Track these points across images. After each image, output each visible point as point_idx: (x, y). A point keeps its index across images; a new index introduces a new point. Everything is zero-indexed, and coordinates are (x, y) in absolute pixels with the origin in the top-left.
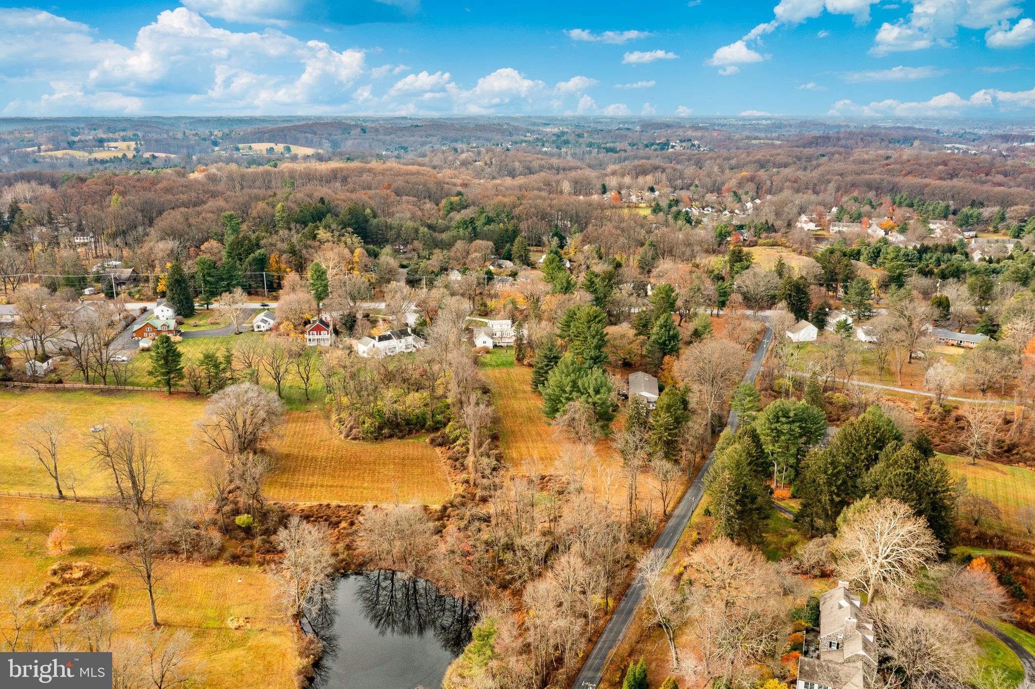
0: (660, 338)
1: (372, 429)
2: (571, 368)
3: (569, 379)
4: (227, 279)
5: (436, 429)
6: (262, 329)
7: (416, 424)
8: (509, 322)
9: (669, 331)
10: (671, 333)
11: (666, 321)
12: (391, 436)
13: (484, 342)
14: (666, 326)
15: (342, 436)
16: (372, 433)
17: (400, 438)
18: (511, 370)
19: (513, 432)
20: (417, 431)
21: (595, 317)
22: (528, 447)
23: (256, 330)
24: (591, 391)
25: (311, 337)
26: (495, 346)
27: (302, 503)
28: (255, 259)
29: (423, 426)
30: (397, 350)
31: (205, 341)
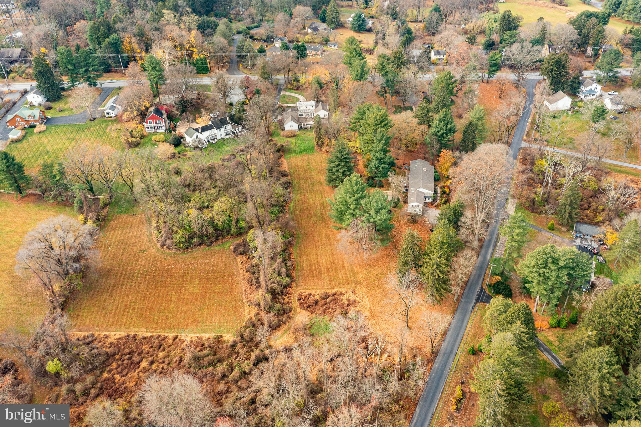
0: (438, 132)
1: (184, 240)
2: (355, 188)
3: (353, 198)
4: (84, 66)
5: (239, 234)
6: (112, 115)
7: (223, 229)
8: (313, 103)
9: (447, 125)
10: (449, 127)
11: (445, 116)
12: (200, 244)
13: (291, 126)
14: (444, 120)
15: (159, 245)
16: (183, 243)
17: (208, 246)
18: (312, 157)
19: (306, 234)
20: (224, 237)
21: (382, 122)
22: (317, 255)
23: (107, 116)
24: (372, 212)
25: (149, 125)
26: (301, 128)
27: (113, 333)
28: (109, 43)
29: (228, 232)
30: (219, 137)
31: (65, 129)
